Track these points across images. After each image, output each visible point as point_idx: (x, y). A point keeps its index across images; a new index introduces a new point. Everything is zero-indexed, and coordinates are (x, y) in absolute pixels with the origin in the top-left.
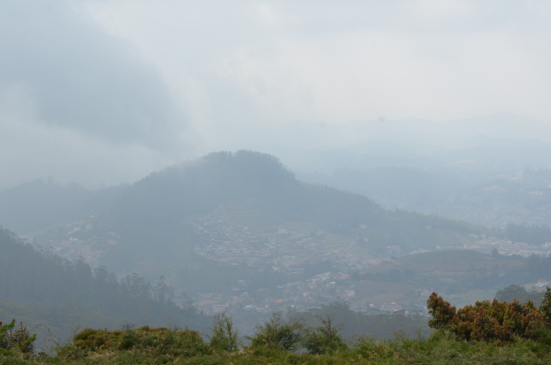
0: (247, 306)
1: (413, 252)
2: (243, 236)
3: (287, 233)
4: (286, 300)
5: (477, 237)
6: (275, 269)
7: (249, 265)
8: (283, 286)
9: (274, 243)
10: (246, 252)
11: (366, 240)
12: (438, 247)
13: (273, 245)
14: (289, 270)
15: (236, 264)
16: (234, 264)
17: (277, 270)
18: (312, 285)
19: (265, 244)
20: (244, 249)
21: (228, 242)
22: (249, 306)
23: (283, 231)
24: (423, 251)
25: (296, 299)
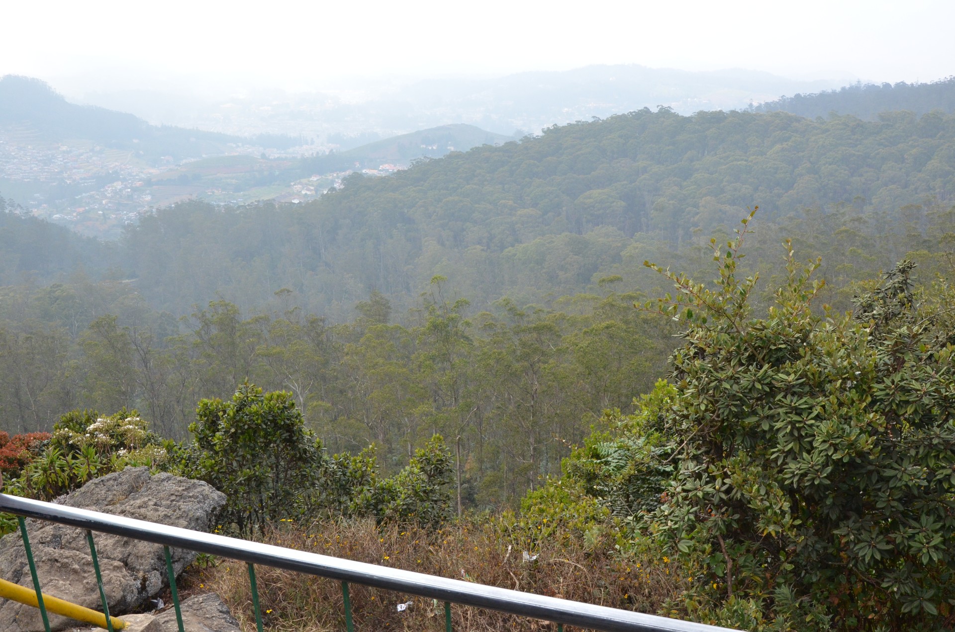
0: (55, 216)
1: (184, 161)
2: (30, 154)
3: (68, 150)
4: (87, 208)
5: (234, 146)
6: (68, 182)
7: (41, 180)
8: (80, 196)
9: (61, 159)
10: (36, 169)
11: (141, 152)
12: (204, 156)
13: (61, 161)
14: (80, 182)
15: (28, 180)
16: (26, 180)
17: (70, 183)
18: (109, 193)
19: (53, 160)
20: (33, 166)
21: (16, 160)
22: (57, 216)
23: (64, 148)
24: (193, 160)
25: (96, 207)
